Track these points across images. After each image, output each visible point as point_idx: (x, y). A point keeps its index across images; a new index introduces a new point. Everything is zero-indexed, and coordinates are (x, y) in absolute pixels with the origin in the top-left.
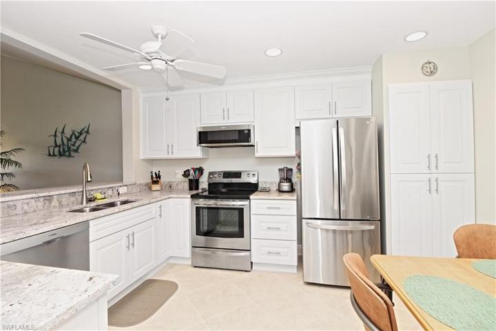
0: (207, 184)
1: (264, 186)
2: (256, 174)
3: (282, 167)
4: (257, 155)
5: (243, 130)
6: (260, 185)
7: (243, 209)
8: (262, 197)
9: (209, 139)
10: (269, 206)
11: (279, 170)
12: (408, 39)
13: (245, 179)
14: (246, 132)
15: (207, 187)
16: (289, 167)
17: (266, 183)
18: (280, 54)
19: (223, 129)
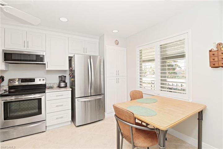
0: (8, 86)
1: (50, 85)
2: (45, 79)
3: (61, 75)
4: (47, 69)
5: (39, 55)
6: (47, 85)
7: (41, 98)
8: (50, 91)
9: (13, 58)
10: (57, 95)
11: (59, 77)
12: (113, 31)
13: (37, 82)
14: (42, 56)
15: (7, 89)
16: (64, 75)
17: (50, 84)
18: (67, 21)
19: (25, 53)
